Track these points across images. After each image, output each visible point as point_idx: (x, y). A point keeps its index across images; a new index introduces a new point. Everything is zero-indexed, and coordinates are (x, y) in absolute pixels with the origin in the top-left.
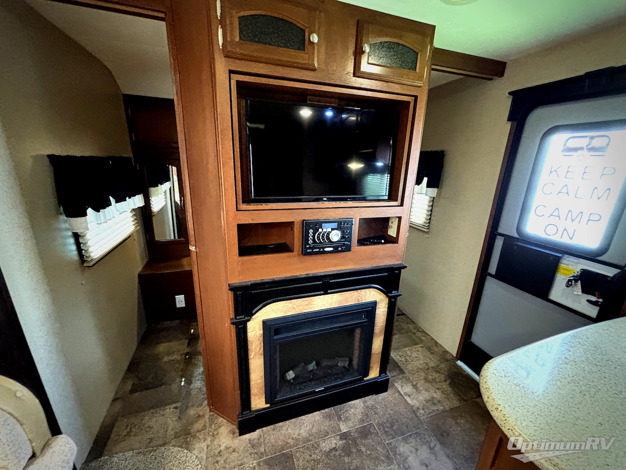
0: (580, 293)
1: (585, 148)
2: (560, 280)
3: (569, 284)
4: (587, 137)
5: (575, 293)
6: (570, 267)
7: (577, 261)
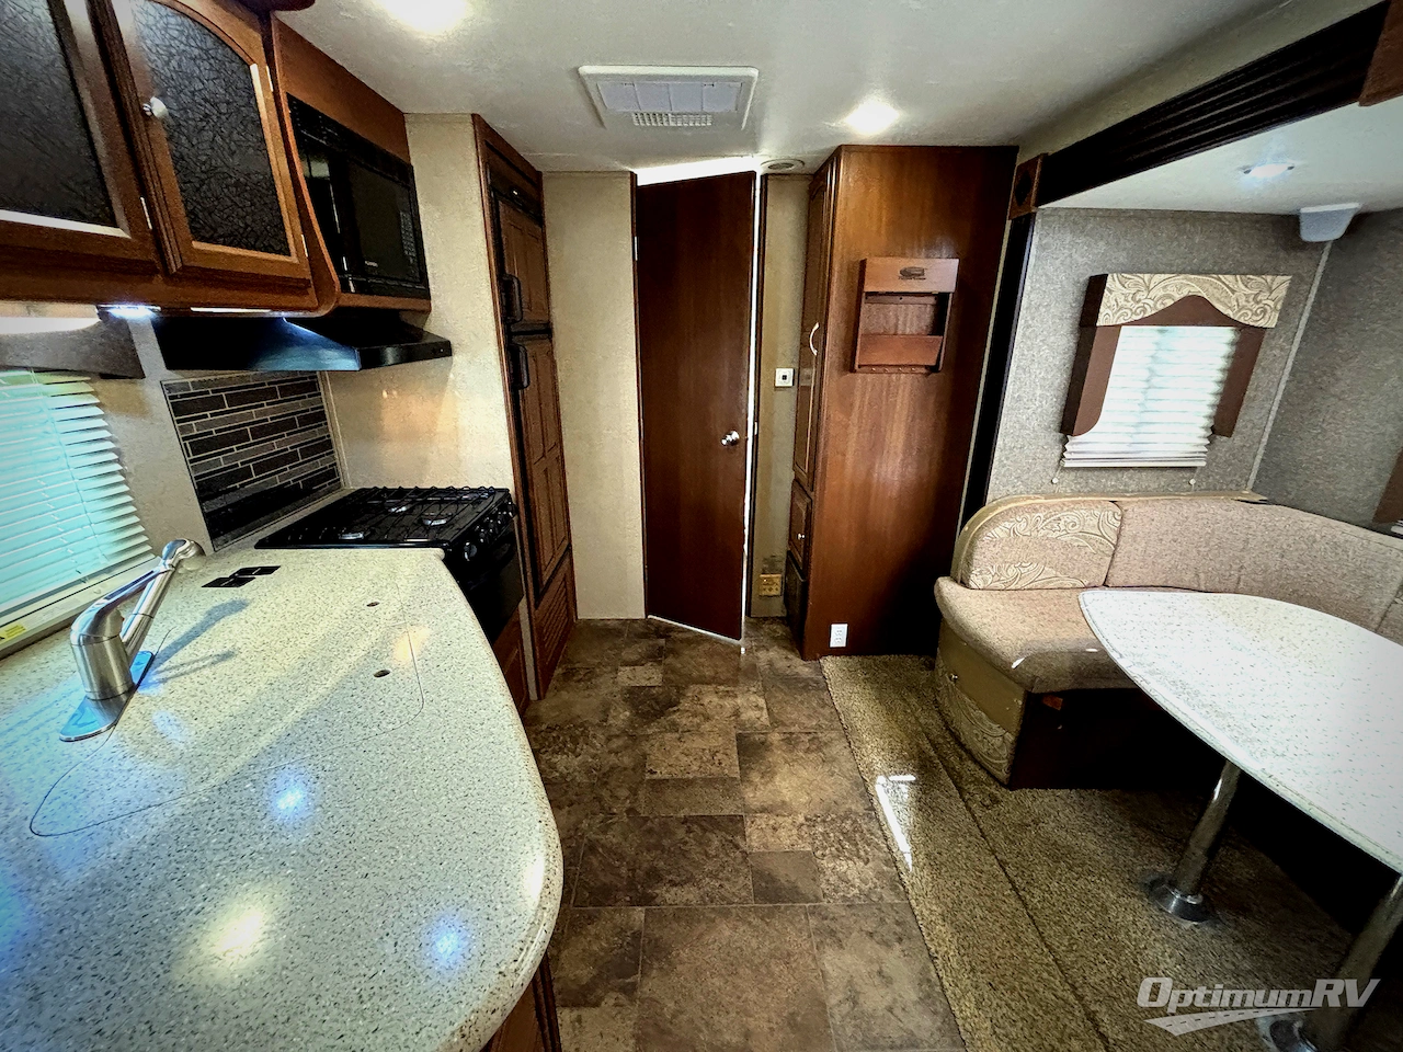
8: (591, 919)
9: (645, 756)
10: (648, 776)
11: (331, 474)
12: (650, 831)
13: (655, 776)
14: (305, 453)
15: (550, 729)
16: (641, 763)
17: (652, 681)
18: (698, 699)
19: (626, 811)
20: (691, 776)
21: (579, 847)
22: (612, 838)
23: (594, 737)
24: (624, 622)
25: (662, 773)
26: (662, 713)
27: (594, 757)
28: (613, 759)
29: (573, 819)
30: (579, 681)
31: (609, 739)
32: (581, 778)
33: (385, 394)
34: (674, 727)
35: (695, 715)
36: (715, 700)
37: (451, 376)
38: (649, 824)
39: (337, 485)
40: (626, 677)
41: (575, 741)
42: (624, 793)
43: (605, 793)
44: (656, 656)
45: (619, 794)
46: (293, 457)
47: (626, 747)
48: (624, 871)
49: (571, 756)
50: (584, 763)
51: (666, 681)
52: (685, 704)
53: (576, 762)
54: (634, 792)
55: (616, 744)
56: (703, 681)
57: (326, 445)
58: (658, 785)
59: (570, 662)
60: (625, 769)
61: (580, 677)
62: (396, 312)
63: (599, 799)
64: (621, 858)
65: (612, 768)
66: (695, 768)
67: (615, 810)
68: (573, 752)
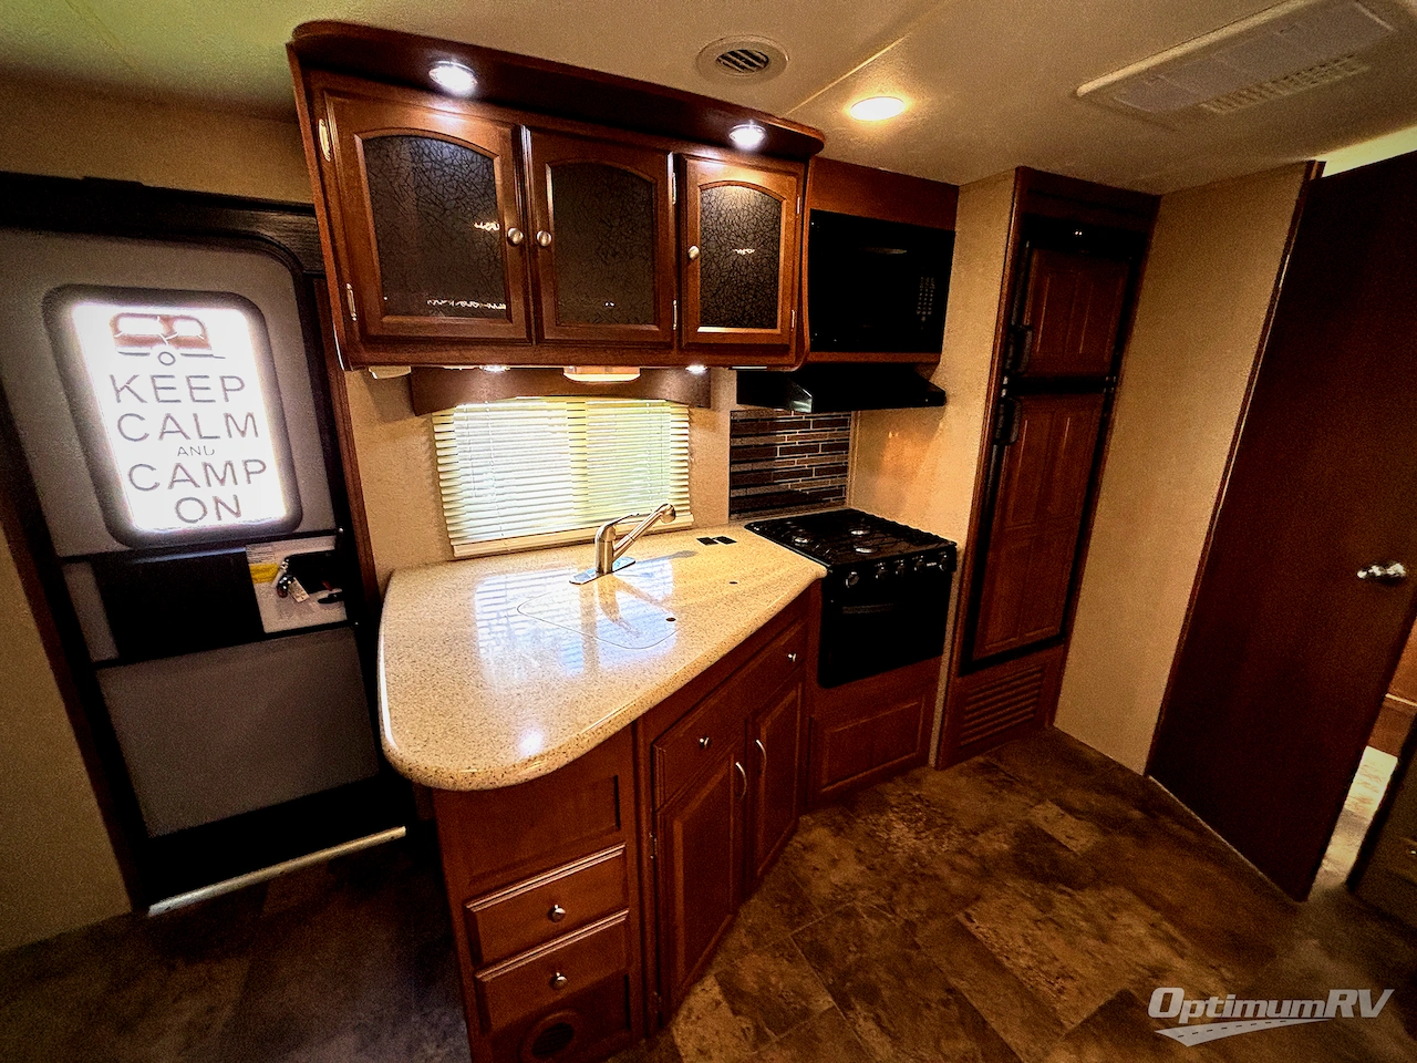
0: (307, 596)
1: (165, 339)
2: (265, 592)
3: (282, 591)
4: (155, 317)
5: (299, 600)
6: (268, 564)
7: (269, 549)
8: (791, 958)
9: (978, 898)
10: (961, 917)
11: (839, 493)
12: (908, 959)
13: (968, 924)
14: (818, 472)
15: (919, 799)
16: (969, 900)
17: (1073, 843)
18: (1115, 908)
19: (906, 921)
20: (1007, 964)
21: (841, 902)
22: (871, 926)
23: (949, 837)
24: (1108, 762)
25: (979, 928)
26: (1046, 879)
27: (930, 852)
28: (945, 871)
29: (859, 881)
30: (990, 782)
31: (961, 851)
32: (900, 857)
33: (890, 435)
34: (1046, 905)
35: (1089, 918)
36: (1141, 930)
37: (941, 425)
38: (914, 953)
39: (843, 501)
40: (1046, 815)
41: (929, 824)
42: (922, 904)
43: (906, 887)
44: (1107, 823)
45: (916, 900)
46: (808, 473)
47: (968, 872)
48: (851, 958)
49: (912, 835)
50: (916, 850)
51: (1090, 857)
52: (1089, 898)
53: (912, 842)
54: (932, 914)
55: (960, 860)
56: (1148, 898)
57: (842, 470)
58: (961, 933)
59: (1000, 760)
60: (946, 890)
61: (995, 779)
62: (913, 365)
63: (895, 888)
64: (861, 948)
65: (936, 877)
66: (1022, 962)
67: (898, 910)
68: (917, 833)
